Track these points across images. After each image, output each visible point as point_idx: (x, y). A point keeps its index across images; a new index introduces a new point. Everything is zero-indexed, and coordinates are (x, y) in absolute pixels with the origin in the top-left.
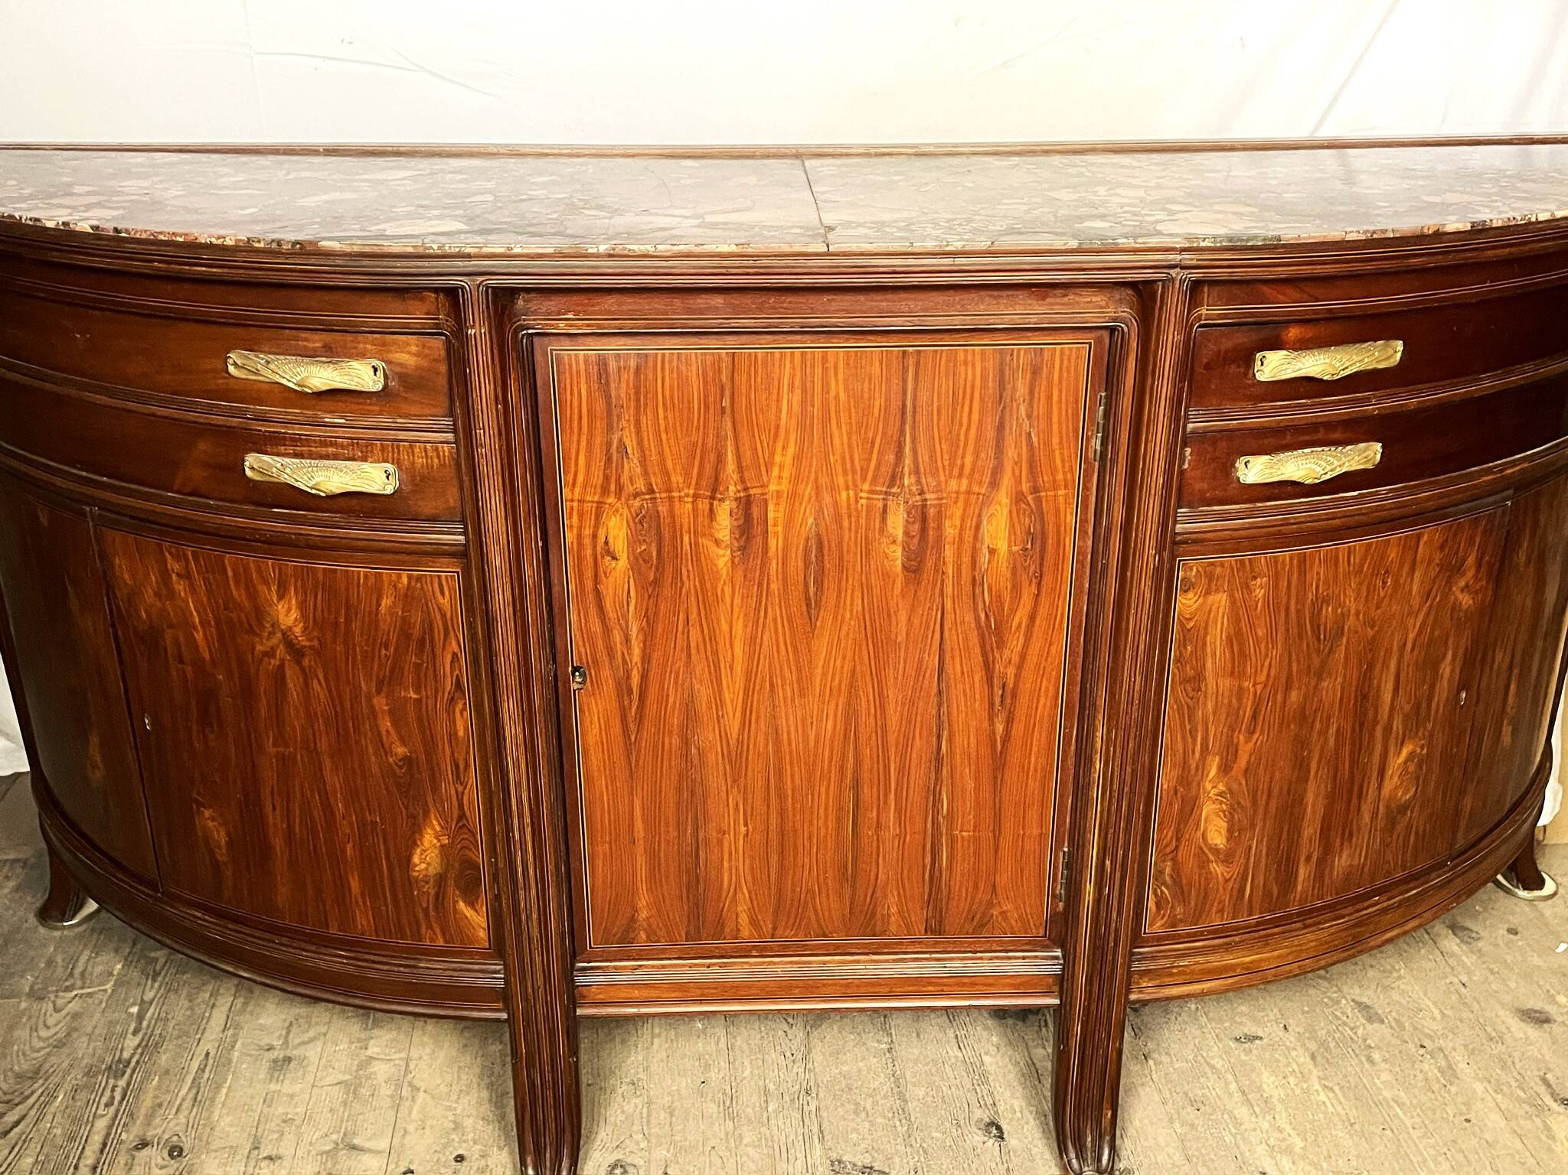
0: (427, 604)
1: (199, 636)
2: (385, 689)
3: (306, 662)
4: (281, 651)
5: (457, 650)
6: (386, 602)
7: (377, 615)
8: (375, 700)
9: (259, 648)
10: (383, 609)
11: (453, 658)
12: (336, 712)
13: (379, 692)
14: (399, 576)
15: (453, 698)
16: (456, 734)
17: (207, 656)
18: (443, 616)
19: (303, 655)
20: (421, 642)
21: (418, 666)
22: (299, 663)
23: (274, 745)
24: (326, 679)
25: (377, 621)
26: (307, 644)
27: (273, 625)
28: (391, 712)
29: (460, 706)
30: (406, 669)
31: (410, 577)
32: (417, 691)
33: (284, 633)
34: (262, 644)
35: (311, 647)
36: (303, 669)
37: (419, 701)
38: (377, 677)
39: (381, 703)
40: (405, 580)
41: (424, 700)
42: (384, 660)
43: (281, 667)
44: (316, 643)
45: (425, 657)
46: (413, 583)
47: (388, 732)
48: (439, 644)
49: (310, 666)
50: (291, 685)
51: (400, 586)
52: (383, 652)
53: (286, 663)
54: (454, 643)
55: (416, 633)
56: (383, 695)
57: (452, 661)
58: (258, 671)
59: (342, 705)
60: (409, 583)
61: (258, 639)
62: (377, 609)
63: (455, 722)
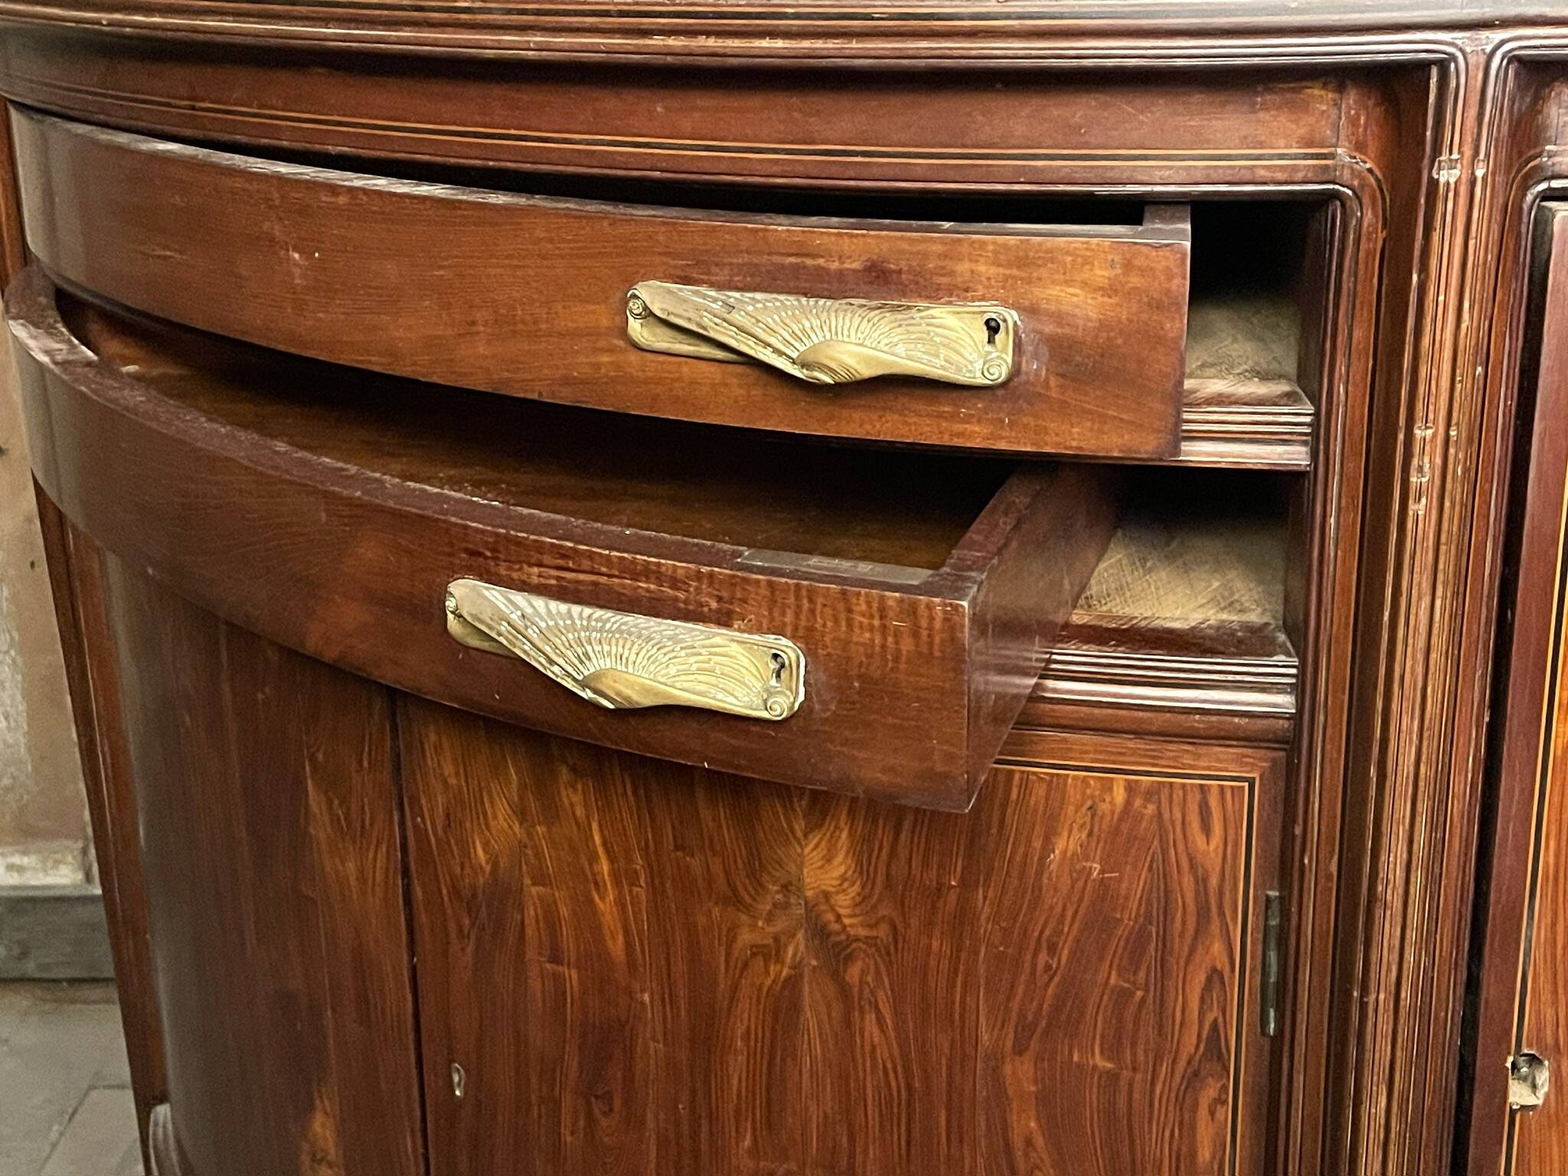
0: (1165, 852)
1: (606, 906)
2: (1034, 1045)
3: (853, 973)
4: (797, 947)
5: (1222, 963)
6: (1067, 843)
7: (1039, 874)
8: (1008, 1069)
9: (745, 937)
10: (1055, 857)
11: (1209, 980)
12: (909, 1088)
13: (1019, 1050)
14: (1108, 787)
15: (1196, 1074)
16: (1193, 1154)
17: (617, 947)
18: (1202, 882)
19: (849, 959)
20: (1138, 941)
21: (1122, 997)
22: (837, 977)
23: (754, 1152)
24: (897, 1014)
25: (1038, 888)
26: (862, 932)
27: (785, 888)
28: (1044, 1100)
29: (1210, 1092)
30: (1094, 999)
31: (1130, 788)
32: (1113, 1050)
33: (810, 907)
34: (753, 927)
35: (871, 941)
36: (844, 991)
37: (1113, 1077)
38: (1022, 1015)
39: (1021, 1074)
40: (1119, 795)
41: (1126, 1074)
42: (1041, 979)
43: (793, 983)
44: (883, 932)
45: (1142, 975)
46: (1138, 802)
47: (1029, 1142)
48: (1180, 947)
49: (862, 983)
50: (813, 1023)
51: (1104, 808)
52: (1043, 958)
53: (807, 971)
54: (1217, 947)
55: (1128, 918)
56: (1028, 1056)
57: (1208, 987)
58: (735, 988)
59: (926, 1079)
60: (1128, 803)
61: (744, 918)
62: (1042, 859)
63: (1193, 1128)
